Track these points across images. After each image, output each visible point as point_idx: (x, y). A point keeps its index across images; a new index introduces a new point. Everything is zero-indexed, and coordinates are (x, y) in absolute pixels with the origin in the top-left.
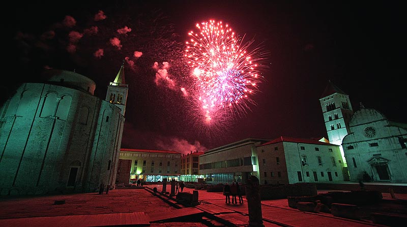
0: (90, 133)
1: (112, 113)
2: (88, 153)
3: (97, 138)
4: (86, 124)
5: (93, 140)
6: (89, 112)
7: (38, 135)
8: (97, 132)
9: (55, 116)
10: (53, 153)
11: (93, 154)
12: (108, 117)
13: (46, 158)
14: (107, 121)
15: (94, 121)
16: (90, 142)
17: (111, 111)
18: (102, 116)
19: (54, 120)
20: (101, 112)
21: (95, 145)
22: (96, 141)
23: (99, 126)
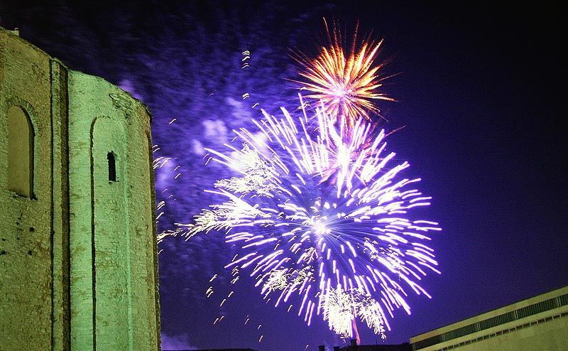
0: (52, 239)
1: (130, 136)
3: (82, 265)
4: (33, 196)
5: (67, 282)
6: (32, 134)
8: (81, 238)
12: (111, 157)
14: (112, 176)
15: (58, 178)
16: (58, 285)
17: (120, 124)
18: (86, 153)
20: (79, 133)
21: (82, 305)
22: (82, 284)
23: (80, 208)
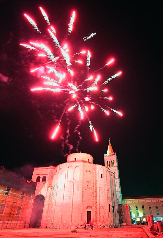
0: (93, 187)
2: (95, 200)
3: (98, 189)
4: (90, 182)
5: (96, 192)
6: (90, 174)
7: (68, 192)
8: (98, 186)
9: (74, 179)
10: (76, 202)
11: (98, 201)
12: (102, 175)
13: (73, 205)
14: (102, 177)
15: (95, 179)
17: (103, 170)
18: (98, 175)
19: (73, 182)
20: (97, 173)
21: (98, 195)
22: (98, 192)
23: (98, 182)
